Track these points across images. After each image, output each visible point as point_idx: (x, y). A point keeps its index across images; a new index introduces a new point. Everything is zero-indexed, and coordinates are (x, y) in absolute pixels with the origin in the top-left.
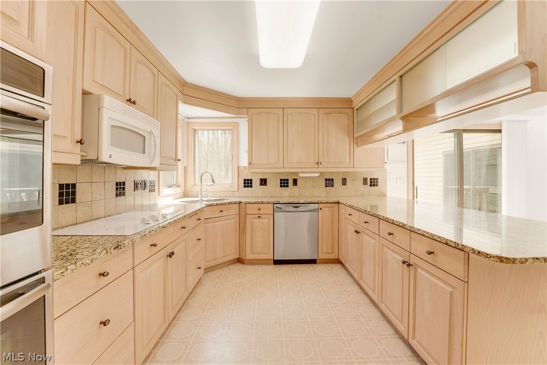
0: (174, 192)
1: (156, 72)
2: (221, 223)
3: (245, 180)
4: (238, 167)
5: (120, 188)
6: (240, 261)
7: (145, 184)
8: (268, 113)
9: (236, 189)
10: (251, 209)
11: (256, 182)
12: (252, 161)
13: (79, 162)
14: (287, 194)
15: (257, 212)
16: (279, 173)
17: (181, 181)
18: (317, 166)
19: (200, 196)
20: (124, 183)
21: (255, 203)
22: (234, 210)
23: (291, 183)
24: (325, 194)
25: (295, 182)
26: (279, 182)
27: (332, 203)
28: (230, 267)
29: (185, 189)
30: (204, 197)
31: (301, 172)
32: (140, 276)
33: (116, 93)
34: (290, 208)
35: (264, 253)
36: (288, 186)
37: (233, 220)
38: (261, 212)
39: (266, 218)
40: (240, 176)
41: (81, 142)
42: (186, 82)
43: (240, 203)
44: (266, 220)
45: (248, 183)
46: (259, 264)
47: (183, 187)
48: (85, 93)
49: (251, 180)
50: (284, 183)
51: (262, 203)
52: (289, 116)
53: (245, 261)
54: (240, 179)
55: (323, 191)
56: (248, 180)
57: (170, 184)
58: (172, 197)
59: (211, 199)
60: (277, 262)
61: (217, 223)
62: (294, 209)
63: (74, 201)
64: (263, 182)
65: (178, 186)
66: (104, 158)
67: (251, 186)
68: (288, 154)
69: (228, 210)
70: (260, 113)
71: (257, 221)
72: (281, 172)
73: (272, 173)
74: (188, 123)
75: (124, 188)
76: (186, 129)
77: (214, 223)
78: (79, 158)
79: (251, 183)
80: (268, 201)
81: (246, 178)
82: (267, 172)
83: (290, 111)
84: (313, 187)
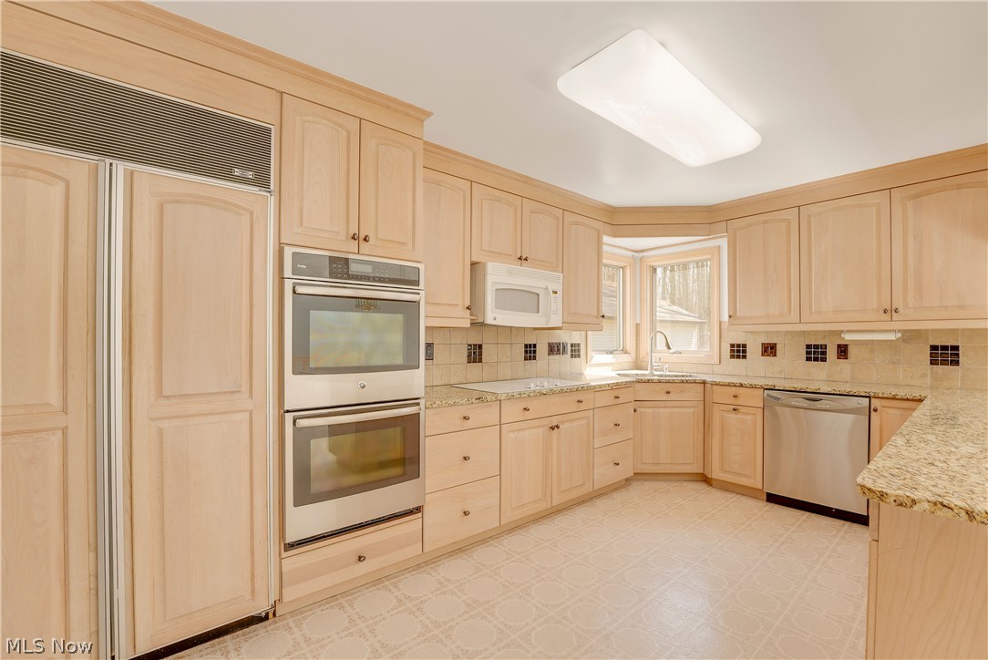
0: (614, 361)
1: (559, 213)
2: (668, 410)
3: (732, 346)
4: (720, 323)
5: (530, 352)
6: (705, 479)
7: (564, 347)
8: (765, 222)
9: (716, 360)
10: (720, 395)
11: (754, 350)
12: (735, 312)
13: (469, 326)
14: (823, 376)
15: (732, 401)
16: (803, 333)
17: (630, 345)
18: (887, 317)
19: (649, 368)
20: (535, 346)
21: (729, 385)
22: (694, 394)
23: (832, 353)
24: (928, 381)
25: (843, 351)
26: (804, 350)
27: (907, 399)
28: (685, 484)
29: (637, 358)
30: (655, 370)
31: (848, 331)
32: (509, 436)
33: (506, 255)
34: (798, 401)
35: (745, 476)
36: (824, 360)
37: (692, 410)
38: (739, 401)
39: (748, 414)
40: (723, 339)
41: (468, 308)
42: (615, 208)
43: (704, 383)
44: (749, 418)
45: (739, 351)
46: (738, 493)
47: (633, 354)
48: (473, 264)
49: (744, 346)
50: (816, 353)
51: (741, 385)
52: (813, 219)
53: (714, 483)
54: (723, 344)
55: (924, 375)
56: (739, 346)
57: (611, 349)
58: (610, 368)
59: (668, 373)
60: (772, 498)
61: (662, 410)
62: (806, 404)
63: (480, 361)
64: (769, 350)
65: (626, 353)
66: (489, 321)
67: (744, 357)
68: (811, 295)
69: (682, 391)
70: (750, 225)
71: (733, 416)
72: (808, 332)
73: (787, 332)
74: (641, 259)
75: (535, 352)
76: (638, 269)
77: (656, 409)
78: (469, 321)
79: (744, 351)
80: (753, 383)
81: (735, 342)
82: (777, 332)
83: (815, 208)
84: (894, 363)
